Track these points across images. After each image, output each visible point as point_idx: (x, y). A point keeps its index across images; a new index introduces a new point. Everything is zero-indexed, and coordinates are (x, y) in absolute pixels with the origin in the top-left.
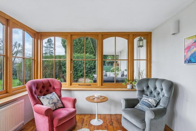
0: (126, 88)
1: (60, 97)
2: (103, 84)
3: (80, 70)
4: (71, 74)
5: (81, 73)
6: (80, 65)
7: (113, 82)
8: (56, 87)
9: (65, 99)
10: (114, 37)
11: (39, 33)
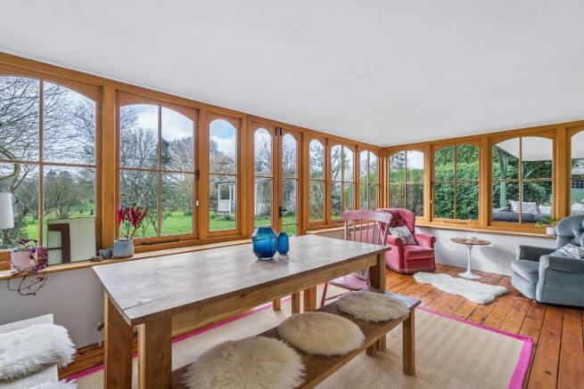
0: (545, 233)
1: (413, 232)
2: (492, 223)
3: (466, 201)
4: (431, 205)
5: (469, 208)
6: (466, 190)
7: (517, 221)
8: (407, 220)
9: (419, 235)
10: (518, 139)
11: (385, 148)
